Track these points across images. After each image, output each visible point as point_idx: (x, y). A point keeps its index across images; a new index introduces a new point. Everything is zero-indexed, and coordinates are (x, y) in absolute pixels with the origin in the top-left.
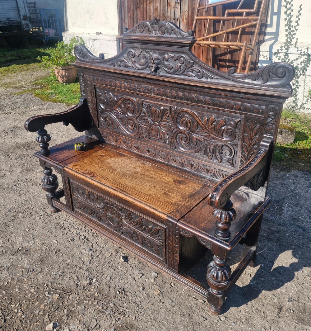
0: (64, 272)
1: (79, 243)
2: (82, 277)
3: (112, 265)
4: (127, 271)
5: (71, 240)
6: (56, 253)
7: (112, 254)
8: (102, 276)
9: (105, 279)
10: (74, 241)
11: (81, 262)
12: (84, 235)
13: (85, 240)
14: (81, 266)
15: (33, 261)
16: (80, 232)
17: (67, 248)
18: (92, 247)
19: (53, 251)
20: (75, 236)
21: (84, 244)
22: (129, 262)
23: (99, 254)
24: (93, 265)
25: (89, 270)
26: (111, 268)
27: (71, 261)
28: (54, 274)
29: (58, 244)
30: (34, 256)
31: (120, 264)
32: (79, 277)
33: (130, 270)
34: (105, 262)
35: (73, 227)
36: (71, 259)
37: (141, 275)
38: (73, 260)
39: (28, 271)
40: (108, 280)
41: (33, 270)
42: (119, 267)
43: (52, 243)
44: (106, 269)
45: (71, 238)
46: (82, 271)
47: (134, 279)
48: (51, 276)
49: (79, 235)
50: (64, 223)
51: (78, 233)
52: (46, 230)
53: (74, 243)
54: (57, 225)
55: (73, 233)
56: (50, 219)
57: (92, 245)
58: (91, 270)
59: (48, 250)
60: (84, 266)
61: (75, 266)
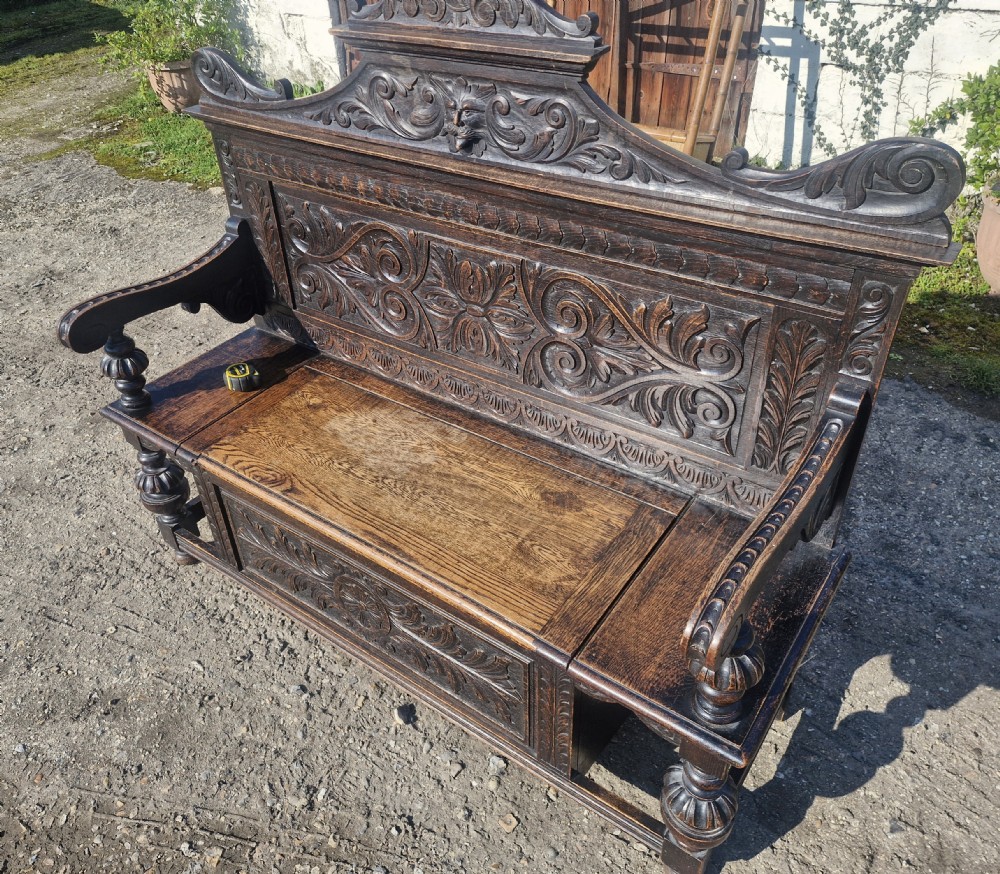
0: (230, 772)
1: (267, 667)
2: (286, 783)
3: (371, 736)
4: (415, 755)
5: (243, 657)
6: (201, 705)
7: (367, 698)
8: (342, 777)
9: (352, 788)
10: (253, 658)
11: (279, 732)
12: (281, 636)
13: (285, 654)
14: (280, 745)
15: (137, 738)
16: (268, 628)
17: (232, 686)
18: (307, 678)
19: (193, 697)
20: (254, 642)
21: (283, 668)
22: (419, 725)
23: (329, 699)
24: (313, 739)
25: (305, 758)
26: (368, 746)
27: (248, 730)
28: (203, 778)
29: (206, 674)
30: (138, 719)
31: (392, 730)
32: (277, 783)
33: (424, 752)
34: (349, 728)
35: (244, 612)
36: (247, 722)
37: (458, 768)
38: (254, 726)
39: (125, 772)
40: (363, 789)
41: (140, 768)
42: (392, 743)
43: (186, 669)
44: (353, 754)
45: (244, 652)
46: (283, 764)
47: (439, 781)
48: (194, 785)
49: (266, 637)
50: (219, 598)
51: (261, 631)
52: (166, 627)
53: (254, 667)
54: (199, 608)
55: (246, 631)
56: (175, 587)
57: (308, 671)
58: (311, 760)
59: (178, 698)
60: (290, 746)
61: (262, 746)
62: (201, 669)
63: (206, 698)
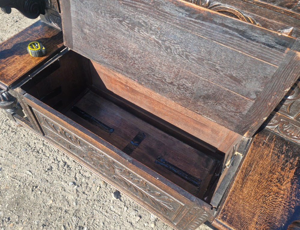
0: (47, 220)
1: (59, 174)
2: (70, 225)
3: (103, 204)
4: (121, 212)
5: (48, 169)
6: (32, 191)
7: (100, 187)
8: (93, 222)
9: (97, 226)
10: (53, 169)
11: (66, 203)
12: (63, 160)
13: (65, 167)
14: (67, 208)
15: (7, 205)
16: (58, 156)
17: (45, 182)
18: (76, 179)
19: (29, 187)
20: (52, 162)
21: (65, 174)
22: (122, 199)
23: (85, 188)
24: (80, 205)
25: (77, 214)
26: (102, 208)
27: (53, 202)
28: (36, 223)
29: (34, 176)
30: (6, 197)
31: (112, 201)
32: (67, 225)
33: (125, 211)
34: (94, 200)
35: (47, 149)
36: (52, 198)
37: (139, 218)
38: (55, 200)
39: (3, 221)
40: (102, 227)
41: (9, 219)
42: (112, 207)
43: (25, 175)
44: (97, 212)
45: (49, 167)
46: (69, 217)
47: (131, 223)
48: (33, 226)
49: (57, 160)
50: (36, 142)
51: (55, 157)
52: (14, 154)
53: (53, 174)
54: (28, 146)
55: (49, 157)
56: (17, 137)
57: (76, 175)
58: (80, 214)
59: (22, 187)
60: (71, 209)
61: (59, 208)
62: (31, 174)
63: (34, 188)
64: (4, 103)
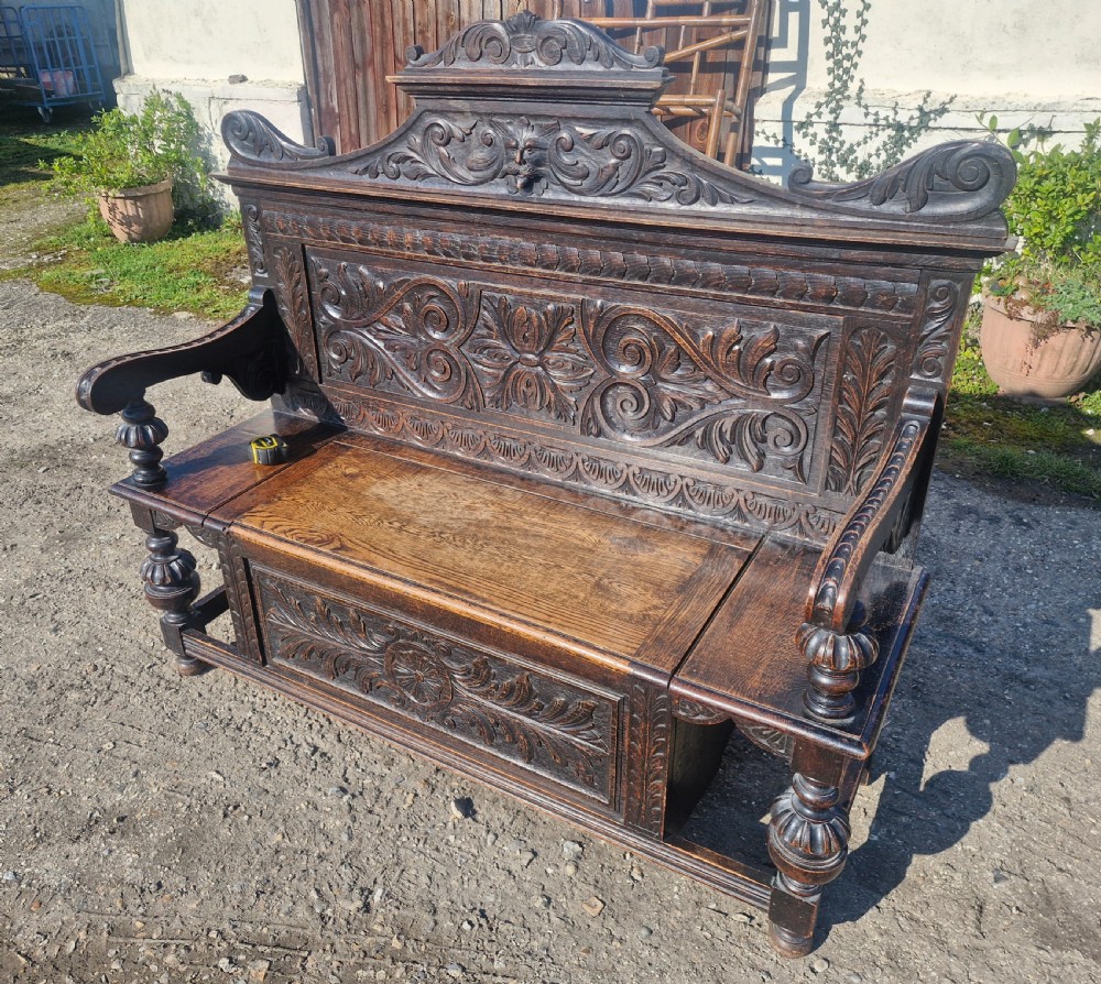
0: (268, 881)
1: (298, 772)
2: (335, 887)
3: (427, 833)
4: (480, 848)
5: (270, 764)
6: (225, 816)
7: (416, 795)
8: (400, 876)
9: (411, 885)
10: (280, 765)
11: (320, 837)
12: (310, 740)
13: (317, 757)
14: (323, 849)
15: (153, 854)
16: (294, 733)
17: (259, 794)
18: (346, 780)
19: (215, 808)
20: (280, 749)
21: (316, 772)
22: (479, 818)
23: (374, 800)
24: (361, 840)
25: (354, 860)
26: (425, 842)
27: (284, 837)
28: (236, 889)
29: (227, 783)
30: (151, 835)
31: (450, 825)
32: (325, 888)
33: (489, 844)
34: (400, 826)
35: (264, 719)
36: (282, 828)
37: (530, 856)
38: (290, 832)
39: (143, 891)
40: (425, 886)
41: (159, 885)
42: (452, 838)
43: (203, 780)
44: (408, 852)
45: (270, 759)
46: (329, 868)
47: (510, 872)
48: (227, 897)
49: (293, 743)
50: (232, 706)
51: (287, 737)
52: (175, 740)
53: (282, 773)
54: (210, 718)
55: (269, 738)
56: (180, 699)
57: (345, 772)
58: (361, 862)
59: (197, 810)
60: (335, 849)
61: (302, 852)
62: (221, 779)
63: (231, 808)
64: (170, 591)
